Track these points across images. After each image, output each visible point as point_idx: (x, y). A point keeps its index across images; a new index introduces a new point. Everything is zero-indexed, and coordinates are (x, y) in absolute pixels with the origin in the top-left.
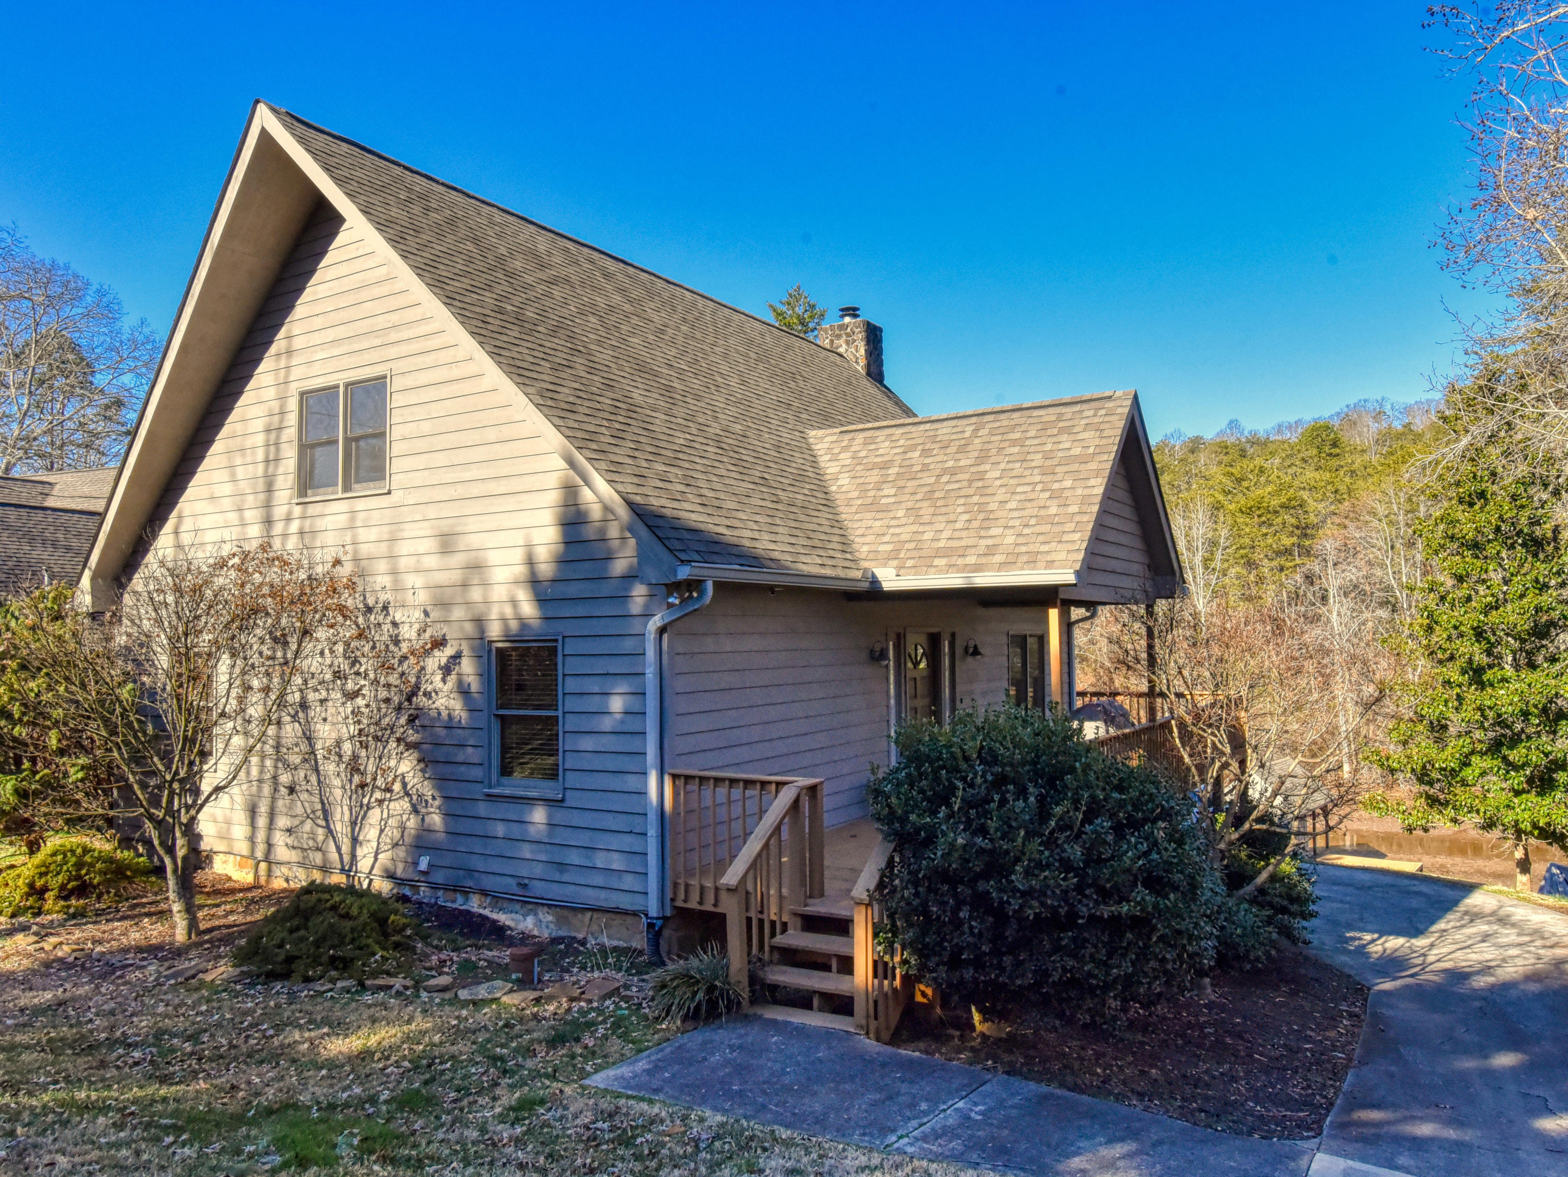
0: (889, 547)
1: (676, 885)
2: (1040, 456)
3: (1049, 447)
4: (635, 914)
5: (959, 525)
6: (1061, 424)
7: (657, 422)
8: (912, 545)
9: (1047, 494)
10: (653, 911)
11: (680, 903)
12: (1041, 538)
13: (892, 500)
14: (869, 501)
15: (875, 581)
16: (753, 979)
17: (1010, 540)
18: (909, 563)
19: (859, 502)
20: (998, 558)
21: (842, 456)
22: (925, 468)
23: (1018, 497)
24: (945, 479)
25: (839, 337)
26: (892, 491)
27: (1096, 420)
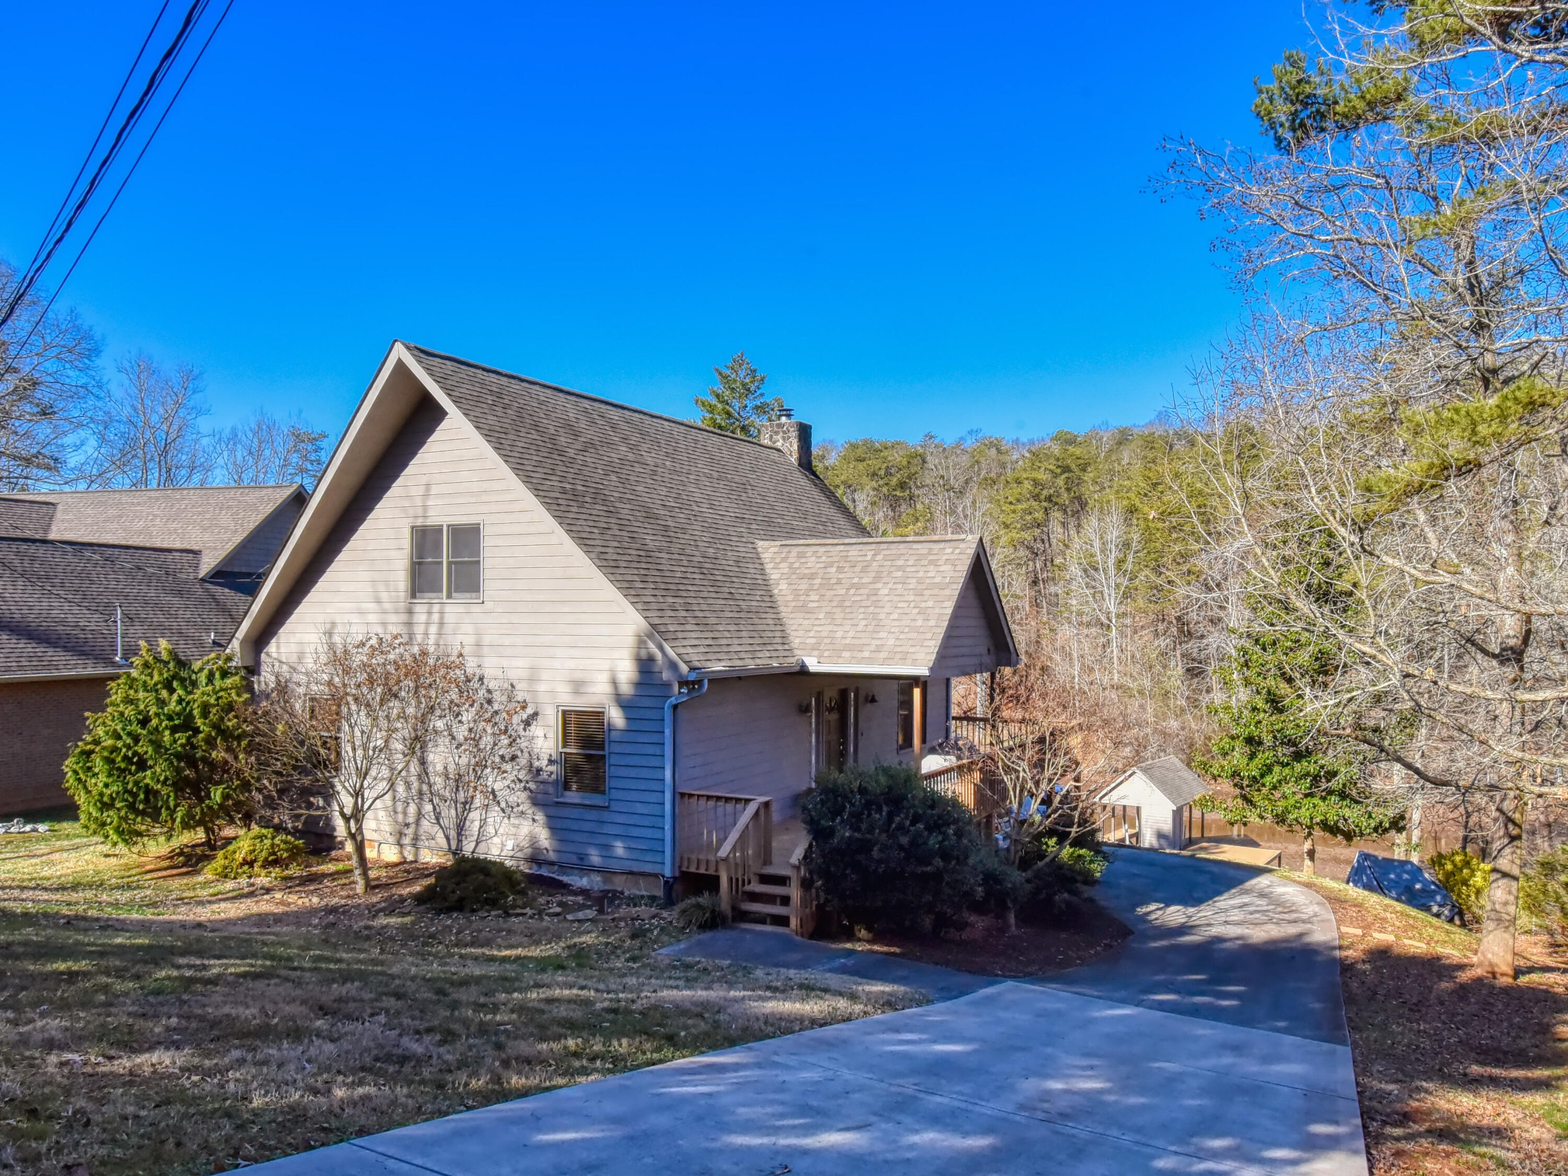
0: (813, 641)
1: (682, 858)
2: (914, 581)
3: (921, 574)
4: (656, 876)
5: (860, 628)
6: (930, 557)
7: (663, 561)
8: (827, 641)
9: (917, 611)
10: (668, 873)
11: (684, 869)
12: (910, 642)
13: (815, 604)
14: (800, 604)
15: (803, 665)
16: (734, 908)
17: (891, 642)
18: (826, 654)
19: (794, 604)
20: (883, 655)
21: (782, 565)
22: (839, 582)
23: (899, 611)
24: (852, 591)
25: (777, 433)
26: (816, 598)
27: (952, 557)
